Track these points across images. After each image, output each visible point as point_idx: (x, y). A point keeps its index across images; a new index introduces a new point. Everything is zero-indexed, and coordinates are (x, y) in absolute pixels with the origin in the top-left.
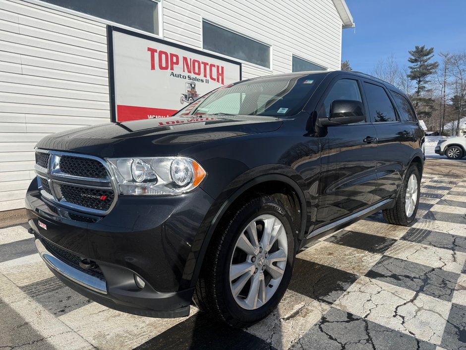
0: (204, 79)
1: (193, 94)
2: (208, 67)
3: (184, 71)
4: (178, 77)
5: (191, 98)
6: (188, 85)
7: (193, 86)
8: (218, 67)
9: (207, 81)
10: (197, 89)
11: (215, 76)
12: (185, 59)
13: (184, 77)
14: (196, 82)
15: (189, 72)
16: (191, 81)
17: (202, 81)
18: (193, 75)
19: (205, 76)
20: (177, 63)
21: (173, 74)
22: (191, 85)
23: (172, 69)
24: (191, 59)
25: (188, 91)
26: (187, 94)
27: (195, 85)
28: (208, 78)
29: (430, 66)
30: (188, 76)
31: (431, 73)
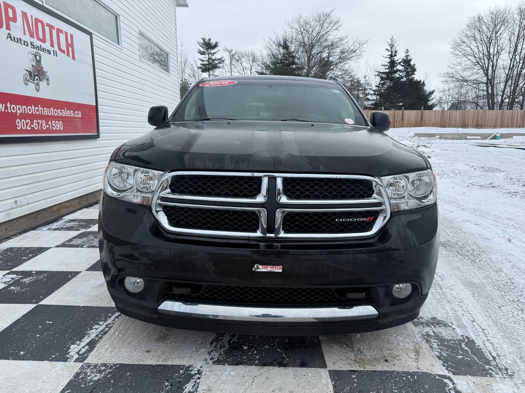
0: (51, 49)
1: (38, 71)
2: (54, 32)
3: (25, 34)
4: (18, 42)
5: (36, 77)
6: (31, 57)
7: (38, 58)
8: (66, 34)
9: (55, 54)
10: (43, 63)
11: (64, 47)
12: (24, 14)
13: (25, 43)
14: (42, 53)
15: (32, 36)
16: (35, 50)
17: (49, 52)
18: (37, 43)
19: (52, 45)
20: (14, 19)
21: (9, 36)
22: (36, 56)
23: (8, 28)
24: (32, 16)
25: (33, 66)
26: (32, 71)
27: (40, 57)
28: (56, 48)
29: (217, 60)
30: (31, 42)
31: (219, 67)
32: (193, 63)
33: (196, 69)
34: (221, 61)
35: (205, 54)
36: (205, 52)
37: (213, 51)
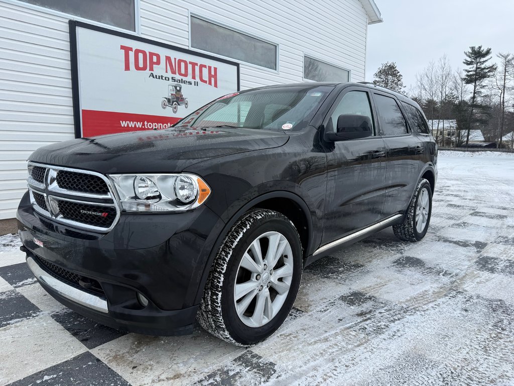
0: (193, 81)
1: (178, 98)
2: (197, 68)
3: (167, 72)
4: (159, 78)
5: (175, 103)
6: (171, 88)
7: (178, 88)
8: (210, 68)
9: (196, 84)
10: (183, 92)
11: (206, 77)
12: (168, 59)
13: (167, 79)
14: (182, 85)
15: (174, 72)
16: (176, 83)
17: (190, 83)
18: (178, 77)
19: (194, 78)
20: (158, 63)
21: (152, 75)
22: (176, 87)
23: (151, 69)
24: (175, 59)
25: (172, 94)
26: (171, 98)
27: (181, 88)
28: (198, 79)
29: (487, 68)
30: (172, 78)
31: (489, 76)
32: (456, 74)
33: (459, 81)
34: (492, 69)
35: (472, 64)
36: (473, 62)
37: (482, 60)
